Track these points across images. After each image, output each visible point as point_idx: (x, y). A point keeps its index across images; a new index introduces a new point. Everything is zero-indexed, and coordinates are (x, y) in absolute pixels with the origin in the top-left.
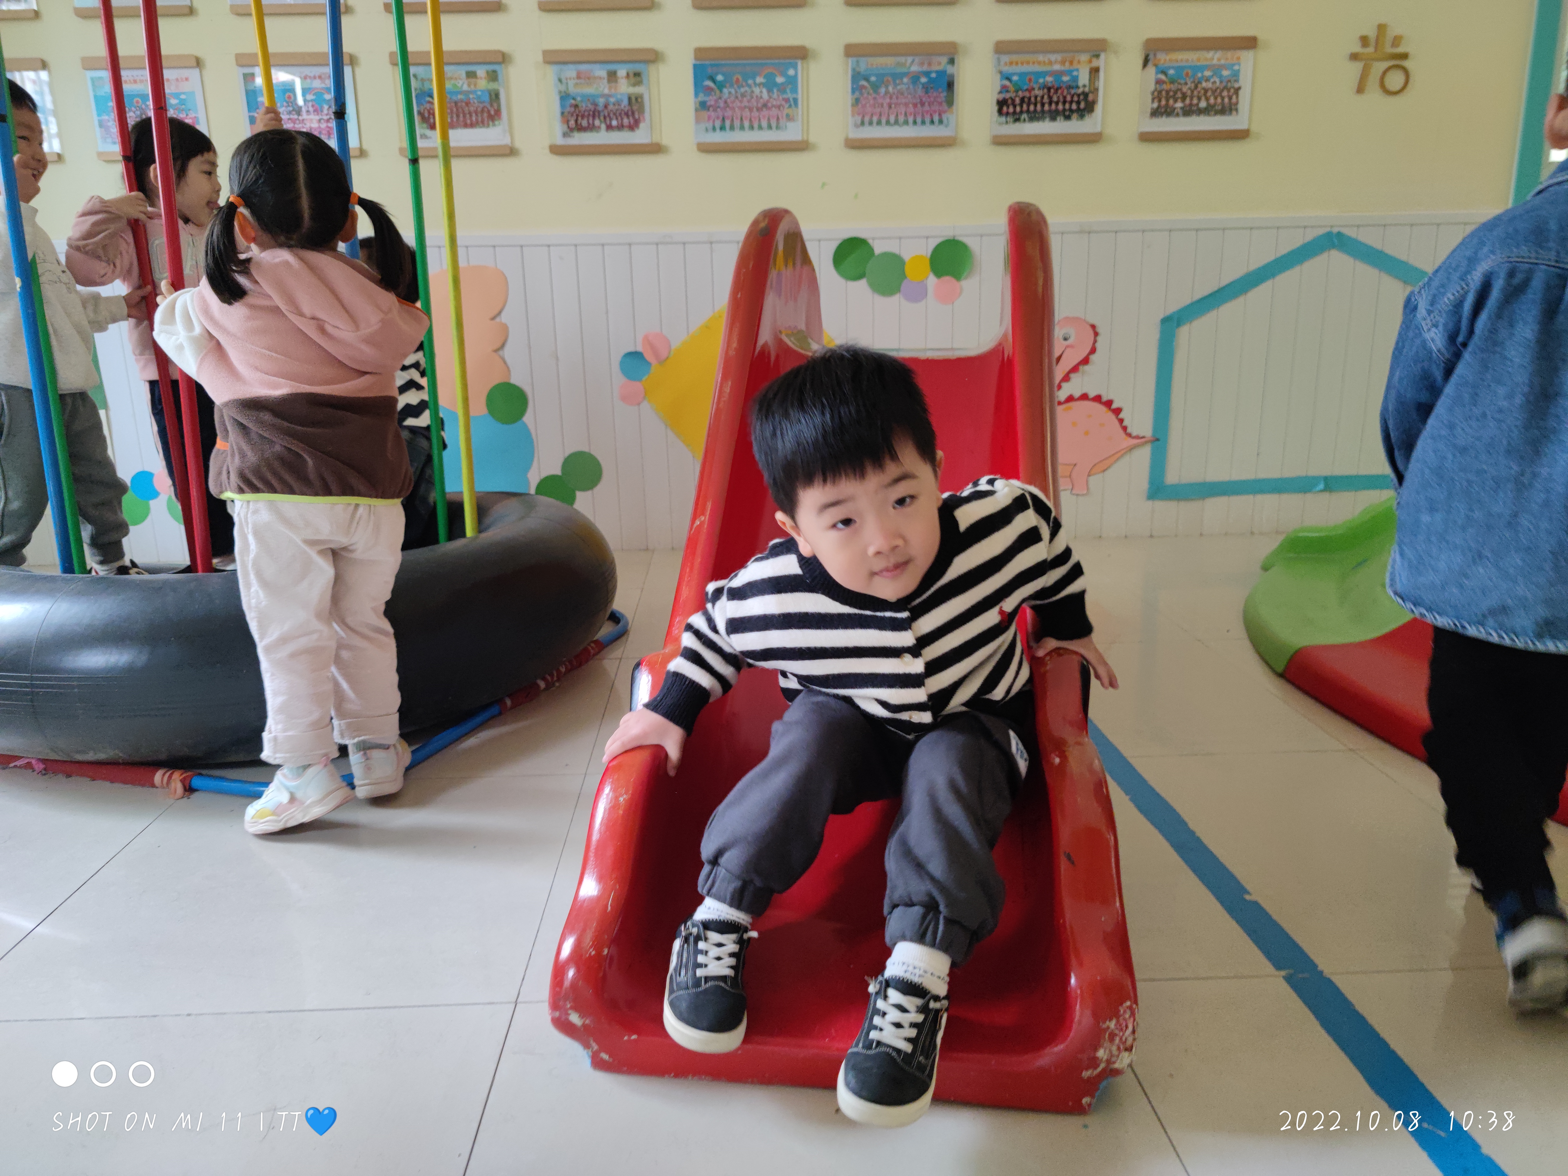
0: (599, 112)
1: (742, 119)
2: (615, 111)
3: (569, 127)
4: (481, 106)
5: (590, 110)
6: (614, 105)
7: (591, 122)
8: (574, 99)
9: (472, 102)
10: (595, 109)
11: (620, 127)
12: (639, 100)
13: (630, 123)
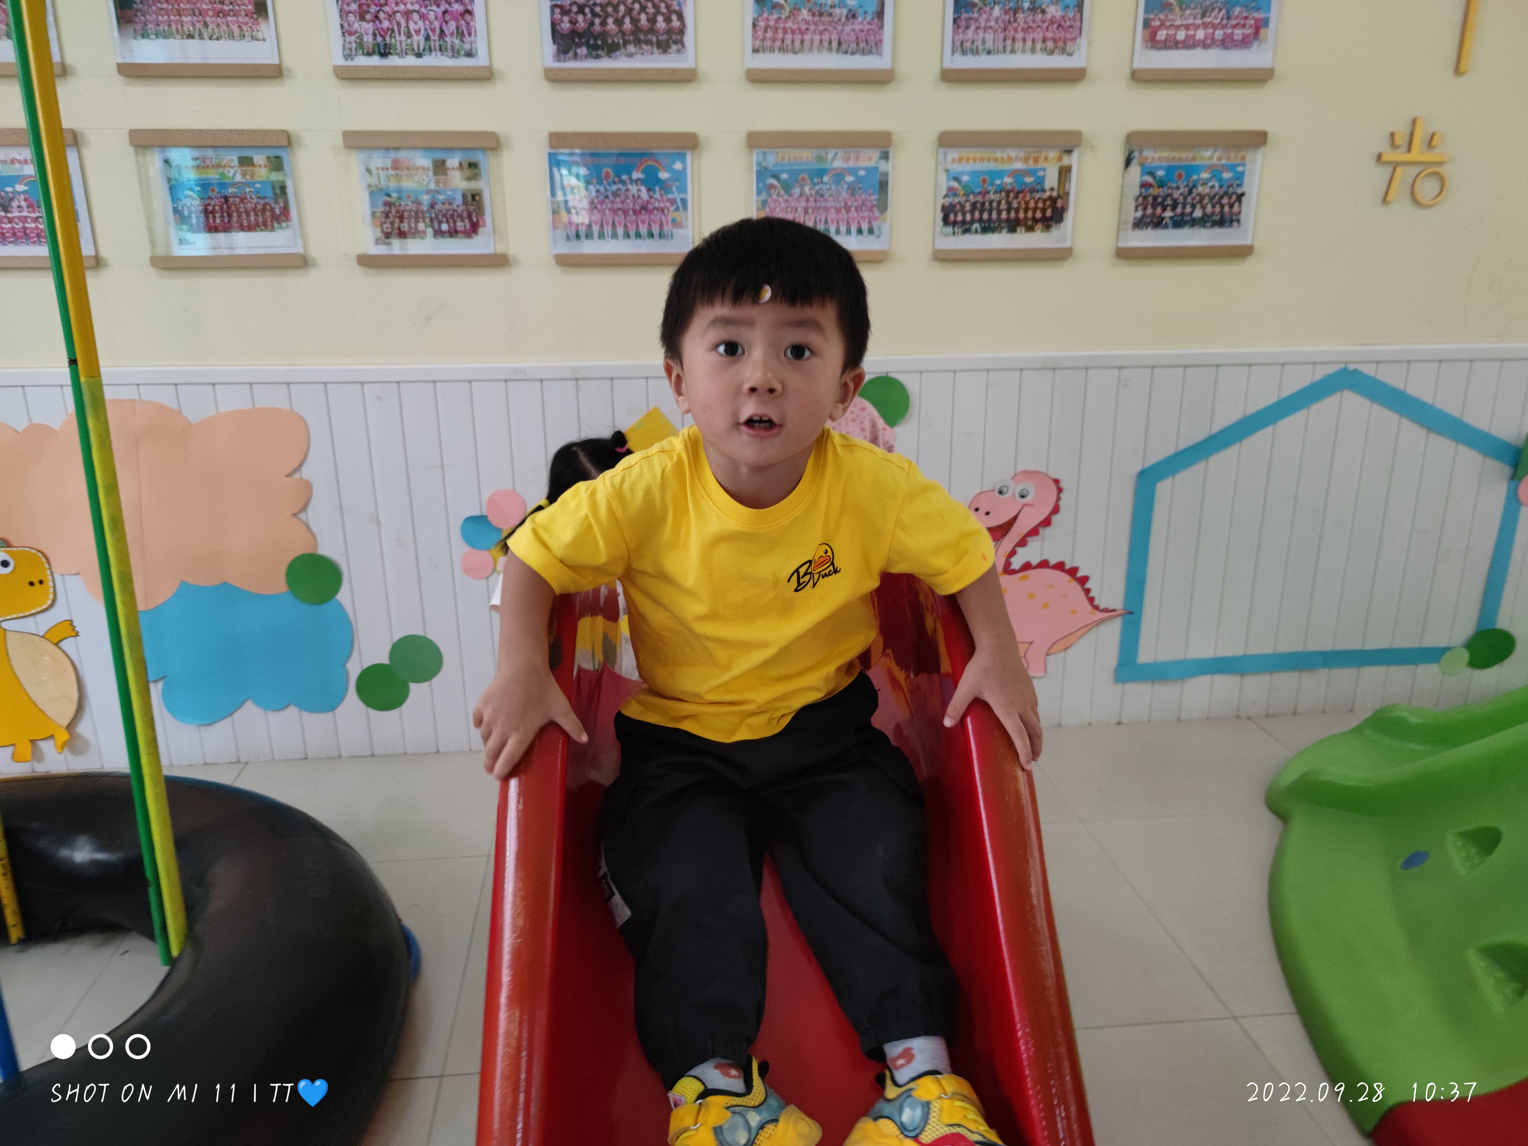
0: (423, 212)
1: (614, 225)
2: (444, 212)
3: (383, 232)
4: (262, 202)
5: (411, 210)
6: (443, 204)
7: (413, 225)
8: (389, 195)
9: (248, 196)
10: (418, 208)
11: (453, 233)
12: (477, 198)
13: (465, 226)
